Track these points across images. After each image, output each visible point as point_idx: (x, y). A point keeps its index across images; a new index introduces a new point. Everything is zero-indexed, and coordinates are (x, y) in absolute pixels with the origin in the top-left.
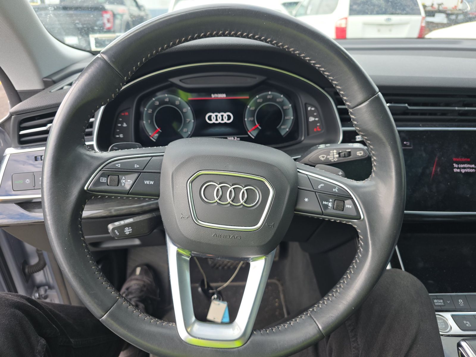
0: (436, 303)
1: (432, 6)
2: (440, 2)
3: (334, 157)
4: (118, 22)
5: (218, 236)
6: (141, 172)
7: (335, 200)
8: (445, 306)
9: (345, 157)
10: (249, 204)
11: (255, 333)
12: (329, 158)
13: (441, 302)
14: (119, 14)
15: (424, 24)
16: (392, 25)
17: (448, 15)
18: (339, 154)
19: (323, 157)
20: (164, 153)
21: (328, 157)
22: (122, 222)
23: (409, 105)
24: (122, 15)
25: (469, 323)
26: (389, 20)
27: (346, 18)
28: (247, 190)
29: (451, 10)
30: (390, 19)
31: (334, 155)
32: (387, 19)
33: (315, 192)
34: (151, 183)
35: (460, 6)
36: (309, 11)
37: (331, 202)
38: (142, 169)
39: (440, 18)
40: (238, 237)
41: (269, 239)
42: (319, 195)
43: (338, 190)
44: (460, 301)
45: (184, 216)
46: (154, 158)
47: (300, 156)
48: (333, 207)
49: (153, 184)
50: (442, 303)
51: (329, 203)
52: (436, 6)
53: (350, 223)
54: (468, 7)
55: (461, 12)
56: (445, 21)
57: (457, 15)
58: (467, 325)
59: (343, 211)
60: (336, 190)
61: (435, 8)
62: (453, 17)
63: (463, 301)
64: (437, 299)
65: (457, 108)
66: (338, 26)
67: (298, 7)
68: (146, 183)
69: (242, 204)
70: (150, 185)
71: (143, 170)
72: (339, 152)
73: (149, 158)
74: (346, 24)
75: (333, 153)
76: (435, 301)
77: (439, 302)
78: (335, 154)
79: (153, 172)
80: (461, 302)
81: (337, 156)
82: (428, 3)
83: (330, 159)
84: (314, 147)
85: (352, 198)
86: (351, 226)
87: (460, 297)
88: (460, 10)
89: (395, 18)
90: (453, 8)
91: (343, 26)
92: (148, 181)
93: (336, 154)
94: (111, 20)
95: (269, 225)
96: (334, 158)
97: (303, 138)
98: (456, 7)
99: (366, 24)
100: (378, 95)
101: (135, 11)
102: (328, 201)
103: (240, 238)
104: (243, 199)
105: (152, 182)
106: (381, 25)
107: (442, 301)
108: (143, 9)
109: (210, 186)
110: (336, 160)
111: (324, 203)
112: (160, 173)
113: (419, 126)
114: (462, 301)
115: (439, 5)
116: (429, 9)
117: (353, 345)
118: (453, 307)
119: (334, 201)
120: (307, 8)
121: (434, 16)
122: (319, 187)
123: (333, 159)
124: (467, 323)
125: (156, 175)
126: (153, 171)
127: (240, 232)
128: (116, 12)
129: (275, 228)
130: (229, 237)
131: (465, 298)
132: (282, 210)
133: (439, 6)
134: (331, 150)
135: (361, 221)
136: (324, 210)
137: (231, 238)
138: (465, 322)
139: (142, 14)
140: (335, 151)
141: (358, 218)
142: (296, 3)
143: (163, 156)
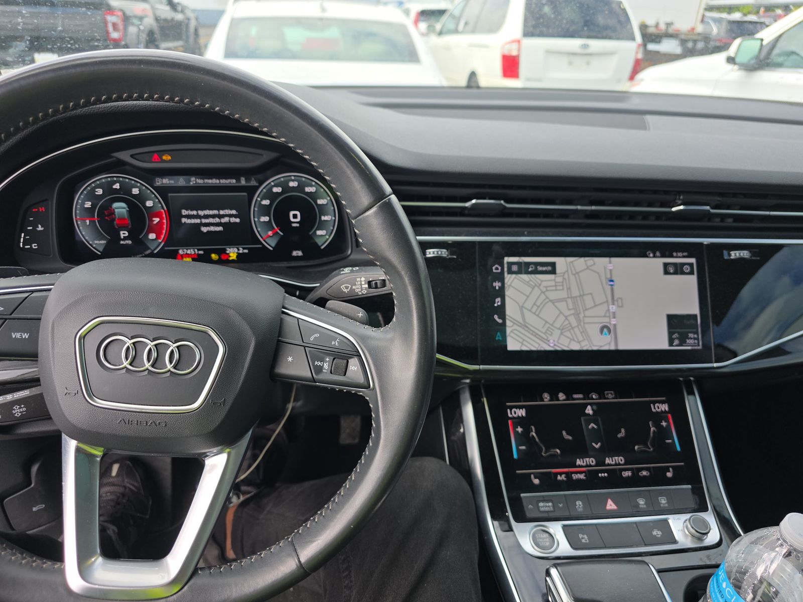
0: (542, 507)
1: (657, 26)
2: (668, 20)
3: (361, 288)
4: (132, 30)
5: (127, 423)
6: (6, 319)
7: (334, 359)
8: (554, 511)
9: (376, 287)
10: (182, 371)
11: (200, 572)
12: (355, 289)
13: (549, 506)
14: (135, 17)
15: (640, 56)
16: (590, 55)
17: (683, 42)
18: (369, 283)
19: (347, 288)
20: (53, 285)
21: (354, 287)
22: (9, 397)
23: (507, 201)
24: (141, 19)
25: (586, 537)
26: (585, 46)
27: (519, 42)
28: (179, 348)
29: (686, 34)
30: (588, 45)
31: (361, 285)
32: (582, 45)
33: (305, 347)
34: (24, 337)
35: (700, 28)
36: (461, 27)
37: (328, 361)
38: (9, 313)
39: (669, 46)
40: (162, 422)
41: (217, 424)
42: (310, 351)
43: (340, 343)
44: (577, 504)
45: (69, 392)
46: (35, 294)
47: (318, 285)
48: (329, 371)
49: (27, 337)
50: (551, 507)
51: (325, 364)
52: (662, 27)
53: (361, 394)
54: (713, 30)
55: (699, 37)
56: (678, 50)
57: (695, 41)
58: (583, 541)
59: (345, 375)
60: (335, 343)
61: (661, 30)
62: (690, 45)
63: (583, 504)
64: (543, 501)
65: (579, 207)
66: (506, 53)
67: (445, 18)
68: (14, 337)
69: (169, 371)
70: (22, 339)
71: (11, 314)
72: (369, 280)
73: (26, 295)
74: (519, 50)
75: (361, 281)
76: (541, 504)
77: (546, 506)
78: (363, 283)
79: (29, 318)
80: (580, 505)
81: (367, 286)
82: (650, 22)
83: (357, 291)
84: (337, 271)
85: (360, 356)
86: (362, 397)
87: (578, 497)
88: (699, 34)
89: (596, 45)
90: (689, 31)
91: (514, 53)
92: (18, 332)
93: (365, 284)
94: (121, 26)
95: (216, 403)
96: (362, 290)
97: (349, 252)
98: (693, 29)
99: (549, 52)
100: (389, 199)
101: (165, 11)
102: (322, 360)
103: (166, 425)
104: (171, 362)
105: (26, 334)
106: (574, 54)
107: (550, 504)
108: (179, 8)
109: (115, 342)
110: (365, 292)
111: (317, 363)
112: (40, 319)
113: (523, 235)
114: (580, 503)
115: (668, 25)
116: (652, 30)
117: (344, 582)
118: (566, 514)
119: (332, 360)
120: (457, 19)
121: (659, 42)
122: (312, 339)
123: (361, 292)
124: (583, 538)
125: (34, 322)
126: (29, 316)
127: (165, 415)
128: (128, 13)
129: (227, 407)
130: (147, 425)
131: (586, 499)
132: (240, 378)
133: (667, 27)
134: (358, 278)
135: (371, 390)
136: (316, 374)
137: (150, 425)
138: (581, 536)
139: (179, 17)
140: (363, 279)
141: (368, 387)
142: (441, 12)
143: (50, 290)
